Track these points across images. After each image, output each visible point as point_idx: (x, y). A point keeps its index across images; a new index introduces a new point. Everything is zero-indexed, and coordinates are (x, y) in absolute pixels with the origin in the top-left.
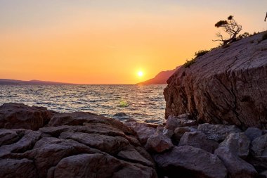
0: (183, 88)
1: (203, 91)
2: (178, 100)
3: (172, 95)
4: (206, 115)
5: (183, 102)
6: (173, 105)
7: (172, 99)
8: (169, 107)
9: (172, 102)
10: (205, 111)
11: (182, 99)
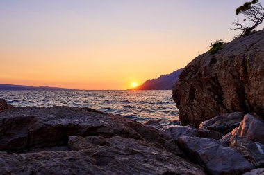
11: (212, 93)
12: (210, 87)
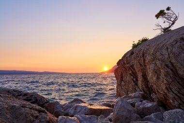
0: (132, 66)
1: (163, 61)
2: (128, 78)
3: (122, 74)
4: (171, 95)
5: (133, 80)
6: (123, 83)
7: (122, 77)
8: (119, 85)
9: (122, 80)
10: (169, 89)
11: (132, 77)
12: (131, 72)
